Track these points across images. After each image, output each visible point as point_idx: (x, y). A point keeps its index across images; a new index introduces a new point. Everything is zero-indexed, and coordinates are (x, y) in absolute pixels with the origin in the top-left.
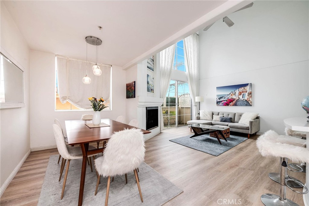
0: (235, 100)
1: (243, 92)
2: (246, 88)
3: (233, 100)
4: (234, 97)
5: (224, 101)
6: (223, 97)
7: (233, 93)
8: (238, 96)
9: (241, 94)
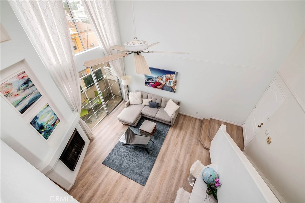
0: (162, 85)
1: (169, 79)
2: (172, 76)
3: (161, 85)
4: (161, 82)
5: (152, 83)
6: (151, 79)
7: (161, 78)
8: (165, 82)
9: (167, 81)
